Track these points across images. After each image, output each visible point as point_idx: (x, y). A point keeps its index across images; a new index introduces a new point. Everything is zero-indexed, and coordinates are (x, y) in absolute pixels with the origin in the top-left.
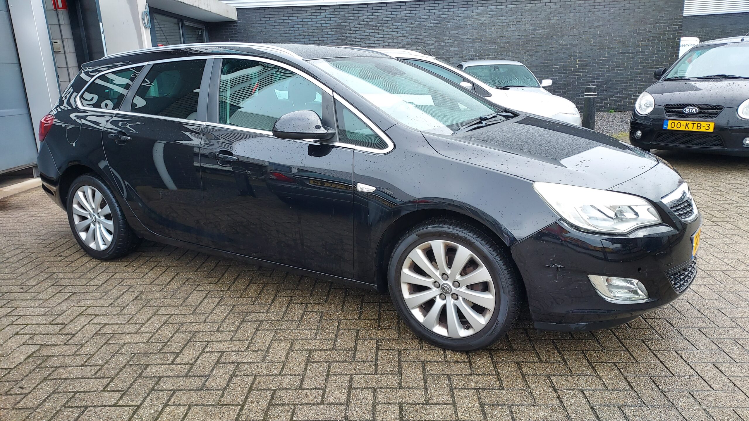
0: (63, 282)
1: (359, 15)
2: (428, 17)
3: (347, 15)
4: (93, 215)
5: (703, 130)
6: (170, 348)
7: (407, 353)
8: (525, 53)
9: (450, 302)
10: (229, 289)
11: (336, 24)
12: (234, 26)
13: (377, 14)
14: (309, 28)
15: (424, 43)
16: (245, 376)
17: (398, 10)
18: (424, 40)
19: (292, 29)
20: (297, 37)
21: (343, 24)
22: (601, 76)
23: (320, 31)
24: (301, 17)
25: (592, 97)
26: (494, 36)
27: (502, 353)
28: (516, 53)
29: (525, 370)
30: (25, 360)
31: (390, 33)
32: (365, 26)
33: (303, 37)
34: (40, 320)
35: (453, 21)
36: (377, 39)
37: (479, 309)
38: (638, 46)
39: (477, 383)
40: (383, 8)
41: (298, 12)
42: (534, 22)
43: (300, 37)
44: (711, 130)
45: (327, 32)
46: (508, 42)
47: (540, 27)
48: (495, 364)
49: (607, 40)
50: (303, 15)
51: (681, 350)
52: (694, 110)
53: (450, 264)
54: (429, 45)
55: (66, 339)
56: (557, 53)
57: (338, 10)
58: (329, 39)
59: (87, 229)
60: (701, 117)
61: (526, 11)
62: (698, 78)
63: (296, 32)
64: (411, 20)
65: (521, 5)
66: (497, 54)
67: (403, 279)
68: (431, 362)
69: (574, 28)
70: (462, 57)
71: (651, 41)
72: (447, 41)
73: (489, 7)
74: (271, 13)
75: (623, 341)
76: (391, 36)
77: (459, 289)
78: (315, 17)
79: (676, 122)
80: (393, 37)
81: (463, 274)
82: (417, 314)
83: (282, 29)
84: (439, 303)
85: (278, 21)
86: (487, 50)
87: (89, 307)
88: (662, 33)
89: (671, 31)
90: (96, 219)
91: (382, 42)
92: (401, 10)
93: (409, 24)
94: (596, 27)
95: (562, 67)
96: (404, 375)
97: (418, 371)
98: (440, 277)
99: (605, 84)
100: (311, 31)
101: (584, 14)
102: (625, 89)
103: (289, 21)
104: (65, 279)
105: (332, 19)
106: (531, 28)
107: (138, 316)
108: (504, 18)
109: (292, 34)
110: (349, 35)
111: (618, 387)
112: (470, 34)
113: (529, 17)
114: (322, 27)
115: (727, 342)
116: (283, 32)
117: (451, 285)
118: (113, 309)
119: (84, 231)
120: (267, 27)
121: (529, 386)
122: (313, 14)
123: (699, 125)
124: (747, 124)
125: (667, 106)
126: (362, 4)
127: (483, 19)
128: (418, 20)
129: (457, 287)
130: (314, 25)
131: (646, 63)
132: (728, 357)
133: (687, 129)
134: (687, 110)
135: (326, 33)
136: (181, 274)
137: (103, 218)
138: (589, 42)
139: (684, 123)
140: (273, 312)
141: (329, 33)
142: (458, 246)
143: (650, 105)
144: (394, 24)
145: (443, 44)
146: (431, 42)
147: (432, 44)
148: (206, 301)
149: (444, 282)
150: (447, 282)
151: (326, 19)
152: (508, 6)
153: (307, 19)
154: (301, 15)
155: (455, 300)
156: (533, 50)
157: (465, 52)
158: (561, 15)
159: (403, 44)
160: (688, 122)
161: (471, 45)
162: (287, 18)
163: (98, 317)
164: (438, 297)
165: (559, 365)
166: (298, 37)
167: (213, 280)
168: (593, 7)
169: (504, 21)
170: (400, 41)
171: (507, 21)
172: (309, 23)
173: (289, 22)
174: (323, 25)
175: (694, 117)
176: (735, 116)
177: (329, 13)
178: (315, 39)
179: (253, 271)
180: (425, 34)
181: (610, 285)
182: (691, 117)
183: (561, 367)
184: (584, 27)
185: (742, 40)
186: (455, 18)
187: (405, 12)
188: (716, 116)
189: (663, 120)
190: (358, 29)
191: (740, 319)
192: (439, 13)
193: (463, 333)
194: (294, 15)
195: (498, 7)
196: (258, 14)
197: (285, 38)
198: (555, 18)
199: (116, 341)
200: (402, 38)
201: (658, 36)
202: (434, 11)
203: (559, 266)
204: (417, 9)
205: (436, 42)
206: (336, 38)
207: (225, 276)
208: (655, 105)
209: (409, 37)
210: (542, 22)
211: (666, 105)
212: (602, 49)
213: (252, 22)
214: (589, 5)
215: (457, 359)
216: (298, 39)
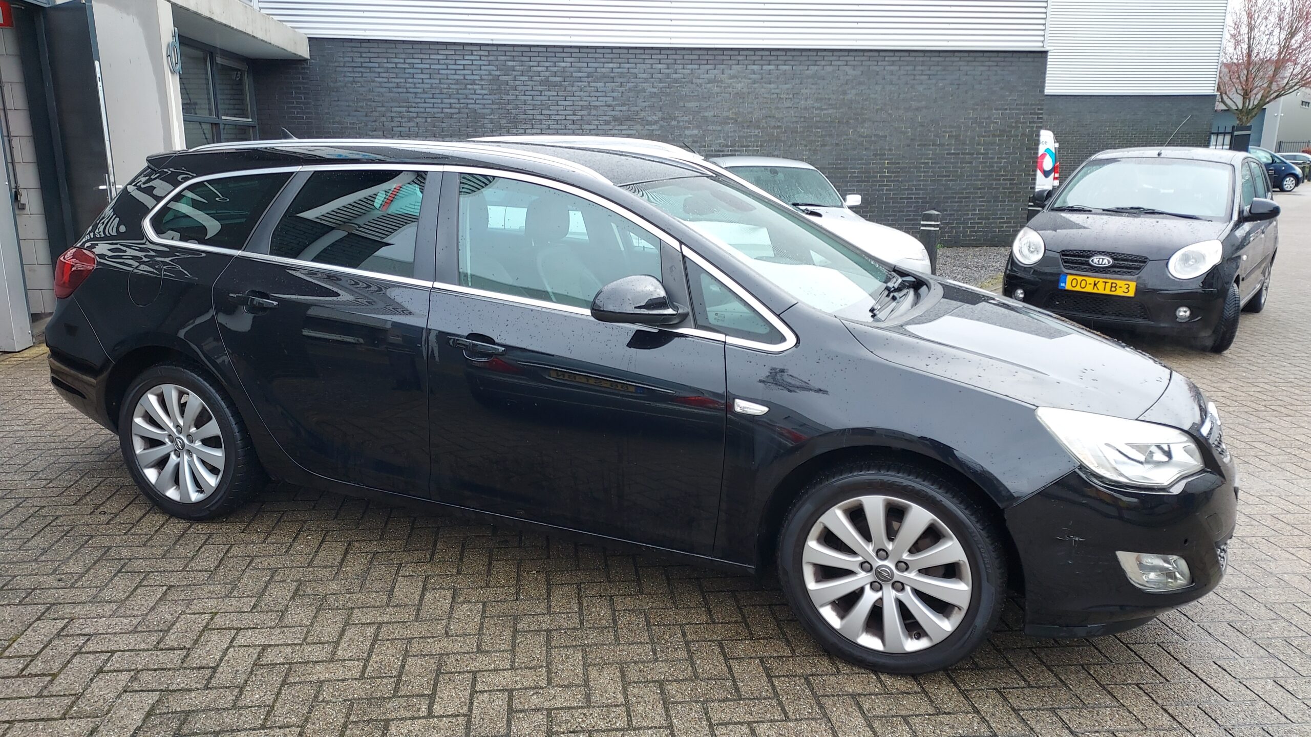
0: (136, 564)
1: (531, 64)
2: (650, 76)
3: (510, 63)
4: (179, 438)
5: (1119, 292)
6: (410, 687)
7: (820, 681)
8: (806, 146)
9: (889, 595)
10: (459, 573)
11: (490, 77)
12: (304, 68)
13: (563, 64)
14: (442, 81)
15: (642, 119)
16: (571, 732)
17: (599, 60)
18: (642, 114)
19: (410, 80)
20: (419, 95)
21: (504, 78)
22: (922, 189)
23: (463, 87)
24: (428, 61)
25: (932, 229)
26: (756, 115)
27: (967, 675)
28: (791, 146)
29: (1015, 703)
30: (144, 721)
31: (585, 99)
32: (541, 83)
33: (431, 96)
34: (133, 641)
35: (690, 85)
36: (562, 108)
37: (941, 607)
38: (978, 144)
39: (953, 727)
40: (574, 55)
41: (423, 51)
42: (820, 96)
43: (426, 96)
44: (1131, 294)
45: (475, 90)
46: (779, 127)
47: (829, 105)
48: (964, 694)
49: (931, 132)
50: (432, 57)
51: (1219, 658)
52: (1106, 261)
53: (891, 534)
54: (650, 123)
55: (203, 678)
56: (854, 149)
57: (495, 53)
58: (478, 102)
59: (161, 463)
60: (1116, 273)
61: (808, 77)
62: (1104, 210)
63: (418, 85)
64: (621, 80)
65: (801, 67)
66: (761, 146)
67: (807, 557)
68: (865, 695)
69: (881, 109)
70: (704, 146)
71: (998, 136)
72: (680, 119)
73: (749, 67)
74: (372, 50)
75: (1132, 646)
76: (585, 103)
77: (906, 574)
78: (453, 62)
79: (1079, 278)
80: (589, 107)
81: (913, 550)
82: (829, 615)
83: (393, 80)
84: (870, 598)
85: (385, 65)
86: (746, 137)
87: (216, 614)
88: (1014, 125)
89: (1026, 123)
90: (183, 445)
91: (571, 113)
92: (603, 60)
93: (617, 86)
94: (916, 109)
95: (863, 173)
96: (834, 720)
97: (852, 712)
98: (874, 555)
99: (927, 203)
100: (445, 86)
101: (897, 87)
102: (958, 211)
103: (407, 66)
104: (137, 558)
105: (483, 67)
106: (816, 105)
107: (317, 628)
108: (772, 86)
109: (411, 90)
110: (514, 97)
111: (1160, 723)
112: (717, 108)
113: (813, 86)
114: (466, 81)
115: (1277, 644)
116: (395, 85)
117: (893, 568)
118: (263, 616)
119: (152, 467)
120: (365, 75)
121: (1032, 729)
122: (450, 57)
123: (1114, 285)
124: (1181, 286)
125: (1064, 253)
126: (538, 46)
127: (739, 86)
128: (633, 80)
129: (903, 571)
130: (450, 77)
131: (990, 171)
132: (1288, 668)
133: (1095, 291)
134: (1096, 261)
135: (472, 92)
136: (357, 544)
137: (198, 444)
138: (905, 133)
139: (1091, 280)
140: (559, 613)
141: (478, 92)
142: (910, 506)
143: (1037, 250)
144: (592, 84)
145: (674, 123)
146: (655, 118)
147: (656, 122)
148: (428, 596)
149: (881, 563)
150: (886, 563)
151: (473, 67)
152: (780, 67)
153: (439, 64)
154: (427, 56)
155: (898, 591)
156: (818, 141)
157: (710, 138)
158: (863, 87)
159: (607, 118)
160: (1097, 280)
161: (719, 128)
162: (402, 61)
163: (242, 632)
164: (868, 588)
165: (1060, 690)
166: (422, 96)
167: (421, 554)
168: (912, 77)
169: (773, 91)
170: (601, 113)
171: (777, 91)
172: (441, 72)
173: (405, 68)
174: (467, 77)
175: (1106, 273)
176: (1164, 274)
177: (478, 58)
178: (452, 101)
179: (484, 536)
180: (645, 104)
181: (1141, 566)
182: (1101, 272)
183: (1063, 694)
184: (898, 109)
185: (1159, 154)
186: (694, 81)
187: (611, 65)
188: (1137, 272)
189: (1059, 274)
190: (529, 88)
191: (1277, 605)
192: (667, 71)
193: (913, 645)
194: (416, 56)
195: (764, 67)
196: (349, 49)
197: (397, 95)
198: (854, 92)
199: (303, 678)
200: (606, 108)
201: (1008, 129)
202: (660, 66)
203: (1077, 539)
204: (630, 61)
205: (663, 119)
206: (490, 102)
207: (438, 547)
208: (1045, 250)
209: (617, 108)
210: (832, 96)
211: (1063, 251)
212: (925, 145)
213: (336, 64)
214: (905, 73)
215: (903, 689)
216: (421, 98)
